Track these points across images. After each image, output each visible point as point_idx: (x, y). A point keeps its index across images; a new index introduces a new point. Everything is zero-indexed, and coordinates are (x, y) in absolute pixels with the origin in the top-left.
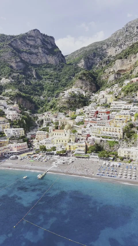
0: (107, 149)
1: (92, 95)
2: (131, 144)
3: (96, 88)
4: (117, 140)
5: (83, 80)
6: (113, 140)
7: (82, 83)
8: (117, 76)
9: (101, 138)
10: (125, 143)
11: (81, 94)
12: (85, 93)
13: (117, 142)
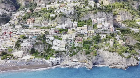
0: (8, 53)
1: (13, 13)
2: (19, 50)
3: (15, 8)
4: (12, 49)
5: (5, 3)
6: (11, 49)
7: (5, 5)
8: (26, 3)
9: (5, 48)
10: (16, 50)
11: (5, 13)
12: (8, 12)
13: (13, 50)
